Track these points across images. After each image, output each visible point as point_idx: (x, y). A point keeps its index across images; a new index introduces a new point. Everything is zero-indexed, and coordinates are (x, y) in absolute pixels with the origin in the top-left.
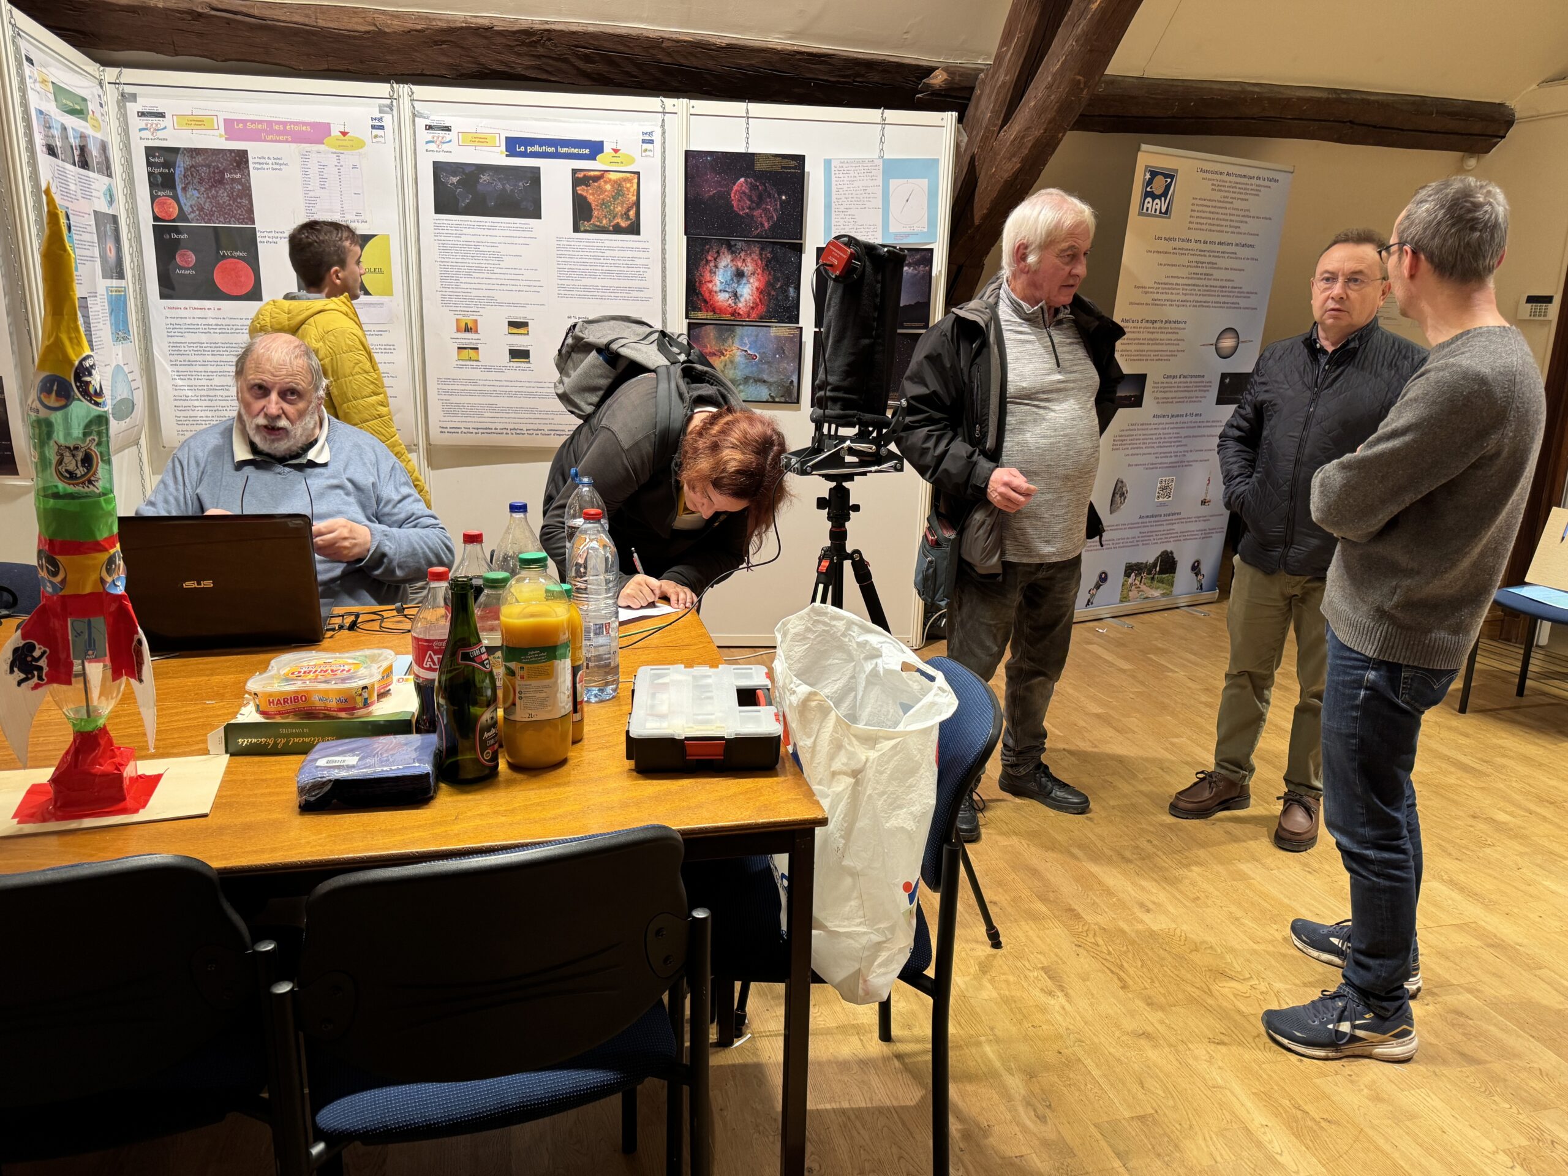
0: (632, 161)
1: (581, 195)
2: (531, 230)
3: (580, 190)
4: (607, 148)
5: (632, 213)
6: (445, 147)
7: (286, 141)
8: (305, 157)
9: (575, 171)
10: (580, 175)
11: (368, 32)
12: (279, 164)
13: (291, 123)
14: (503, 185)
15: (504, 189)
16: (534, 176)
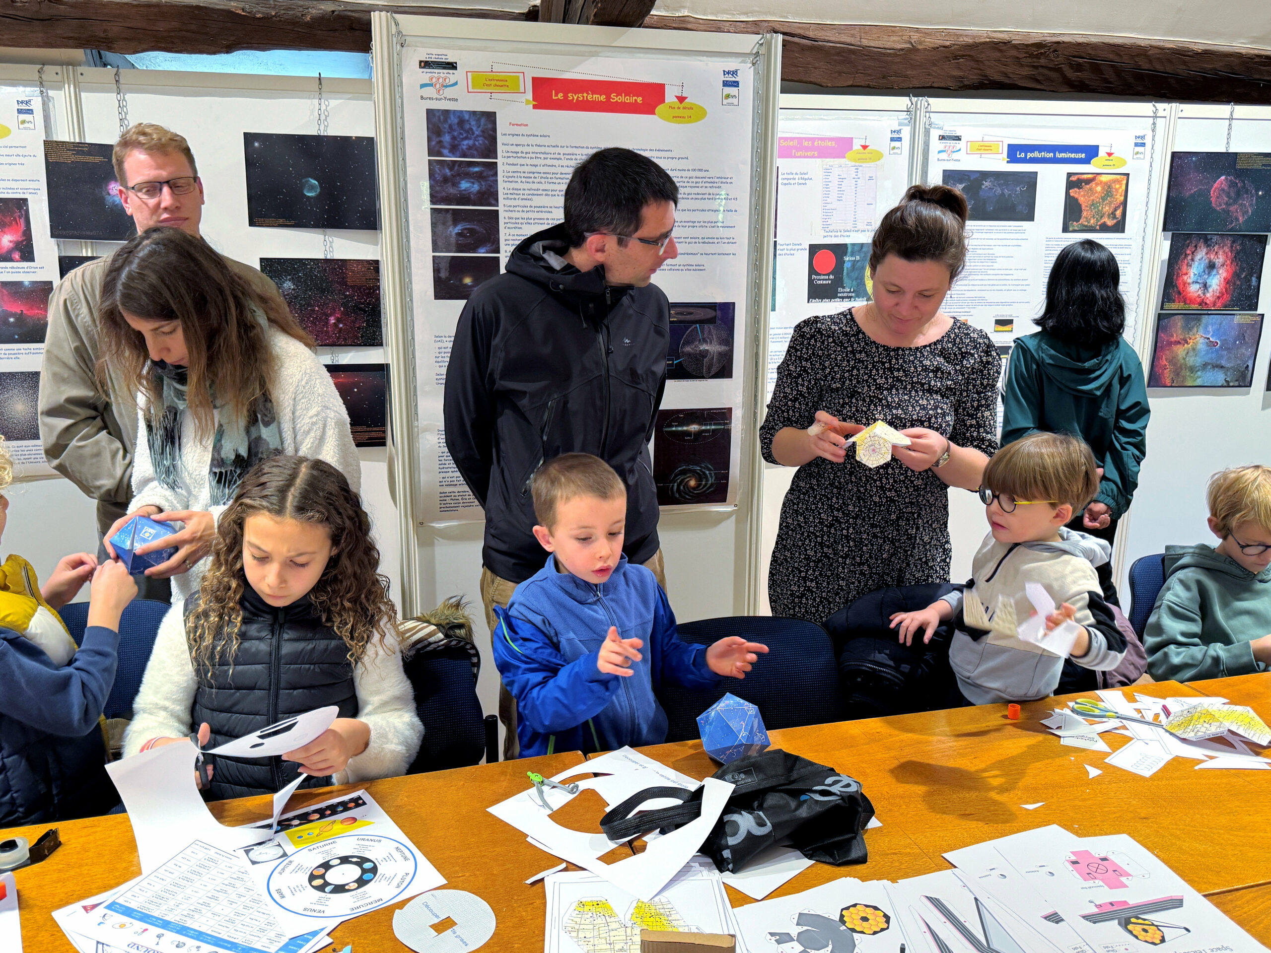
0: (1124, 163)
1: (1073, 197)
2: (1024, 232)
3: (1072, 192)
4: (1102, 152)
5: (1119, 213)
6: (955, 156)
7: (813, 157)
8: (828, 171)
9: (1069, 175)
10: (1074, 178)
11: (902, 50)
12: (805, 179)
13: (819, 139)
14: (1002, 190)
15: (1003, 194)
16: (1031, 180)
